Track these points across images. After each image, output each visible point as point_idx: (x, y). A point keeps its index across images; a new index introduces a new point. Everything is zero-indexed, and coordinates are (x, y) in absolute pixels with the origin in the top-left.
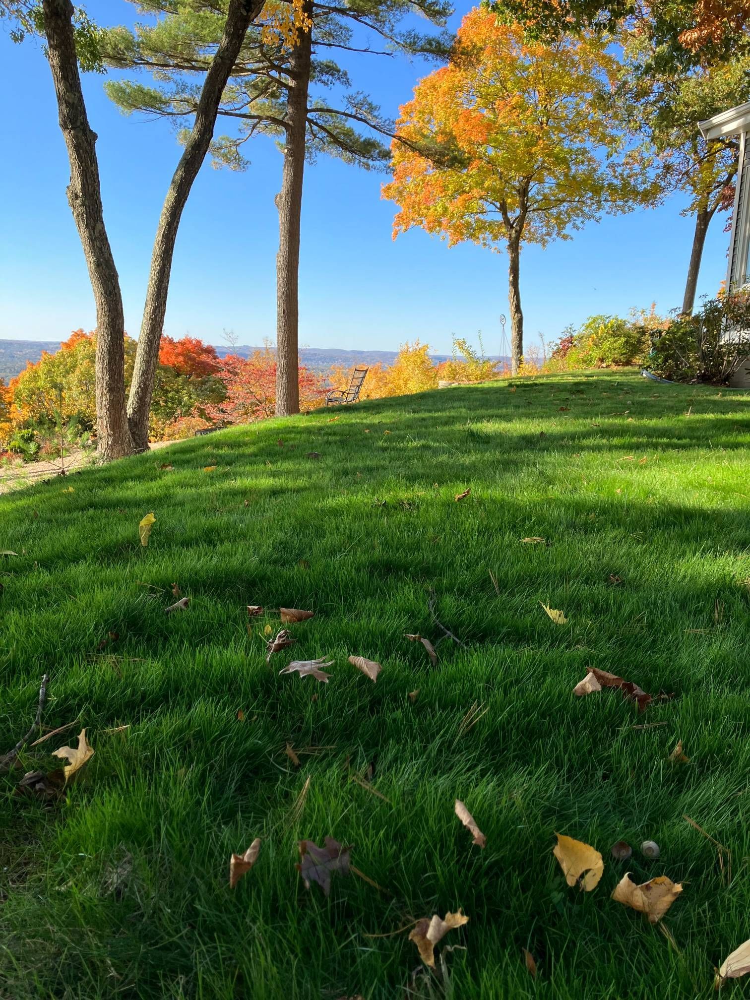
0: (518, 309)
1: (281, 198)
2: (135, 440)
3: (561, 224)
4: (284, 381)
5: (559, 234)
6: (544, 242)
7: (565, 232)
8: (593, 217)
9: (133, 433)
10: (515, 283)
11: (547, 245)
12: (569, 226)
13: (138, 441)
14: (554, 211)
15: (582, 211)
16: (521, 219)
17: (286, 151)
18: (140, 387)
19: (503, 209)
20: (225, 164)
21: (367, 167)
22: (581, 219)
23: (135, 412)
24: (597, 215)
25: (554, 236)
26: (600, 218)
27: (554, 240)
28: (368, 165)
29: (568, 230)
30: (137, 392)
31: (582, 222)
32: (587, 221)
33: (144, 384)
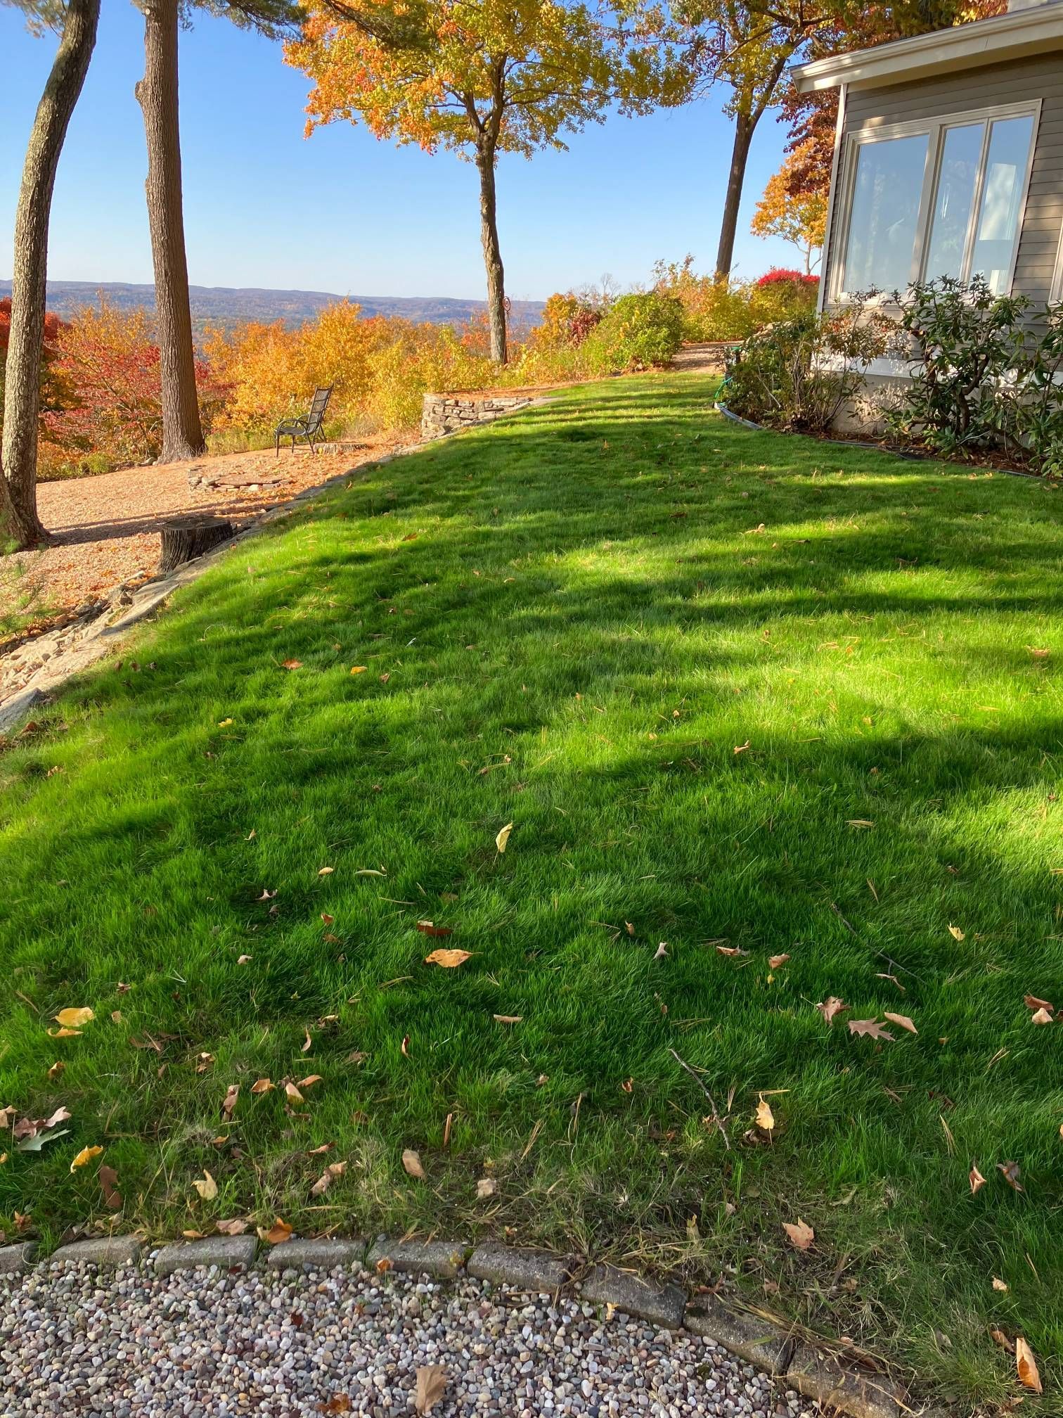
0: (496, 258)
1: (145, 89)
2: (20, 515)
3: (551, 123)
4: (174, 380)
5: (548, 138)
6: (528, 150)
7: (557, 136)
8: (595, 115)
9: (16, 505)
10: (490, 217)
11: (534, 155)
12: (562, 127)
13: (25, 516)
14: (542, 106)
15: (579, 106)
16: (497, 116)
17: (148, 12)
18: (18, 435)
19: (468, 101)
20: (45, 25)
21: (271, 34)
22: (578, 118)
23: (14, 475)
24: (600, 112)
25: (542, 141)
26: (604, 118)
27: (543, 147)
28: (272, 30)
29: (561, 133)
30: (15, 444)
31: (580, 122)
32: (586, 122)
33: (24, 432)
